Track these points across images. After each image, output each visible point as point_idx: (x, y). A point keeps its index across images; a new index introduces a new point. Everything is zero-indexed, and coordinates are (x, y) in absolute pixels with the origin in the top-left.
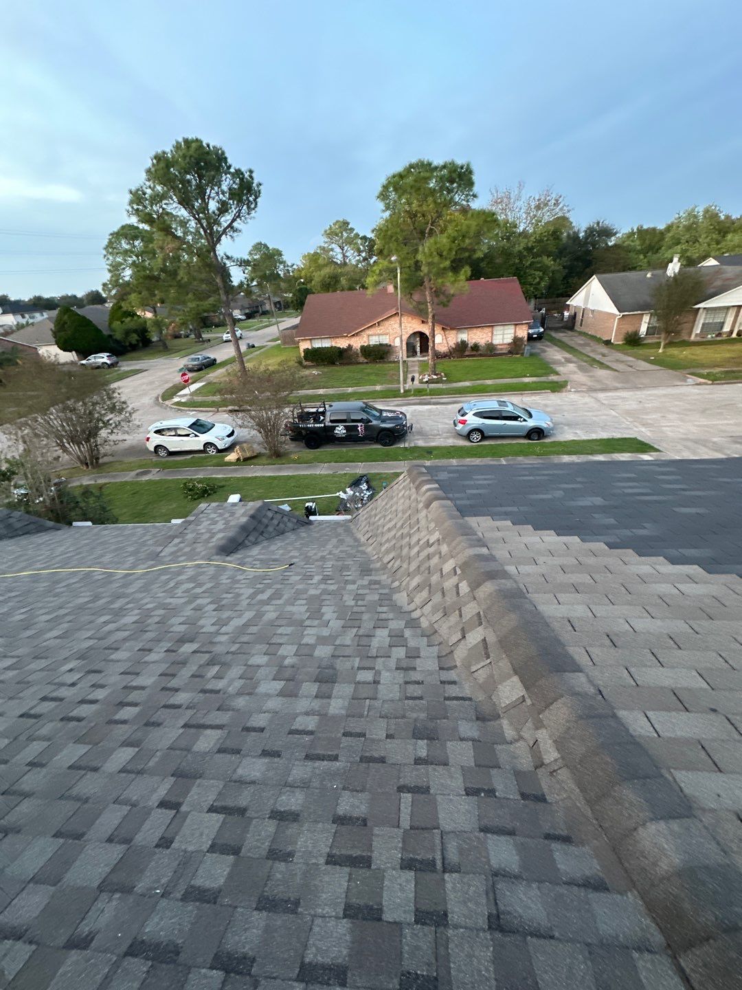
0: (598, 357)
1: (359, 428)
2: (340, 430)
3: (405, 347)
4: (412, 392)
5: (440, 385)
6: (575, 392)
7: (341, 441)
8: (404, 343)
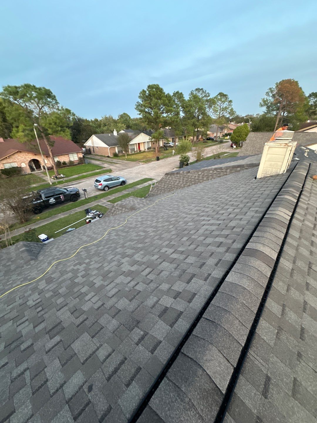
0: (111, 161)
1: (61, 197)
2: (52, 200)
3: (28, 167)
4: (57, 183)
5: (65, 179)
6: (117, 171)
7: (53, 205)
8: (27, 165)
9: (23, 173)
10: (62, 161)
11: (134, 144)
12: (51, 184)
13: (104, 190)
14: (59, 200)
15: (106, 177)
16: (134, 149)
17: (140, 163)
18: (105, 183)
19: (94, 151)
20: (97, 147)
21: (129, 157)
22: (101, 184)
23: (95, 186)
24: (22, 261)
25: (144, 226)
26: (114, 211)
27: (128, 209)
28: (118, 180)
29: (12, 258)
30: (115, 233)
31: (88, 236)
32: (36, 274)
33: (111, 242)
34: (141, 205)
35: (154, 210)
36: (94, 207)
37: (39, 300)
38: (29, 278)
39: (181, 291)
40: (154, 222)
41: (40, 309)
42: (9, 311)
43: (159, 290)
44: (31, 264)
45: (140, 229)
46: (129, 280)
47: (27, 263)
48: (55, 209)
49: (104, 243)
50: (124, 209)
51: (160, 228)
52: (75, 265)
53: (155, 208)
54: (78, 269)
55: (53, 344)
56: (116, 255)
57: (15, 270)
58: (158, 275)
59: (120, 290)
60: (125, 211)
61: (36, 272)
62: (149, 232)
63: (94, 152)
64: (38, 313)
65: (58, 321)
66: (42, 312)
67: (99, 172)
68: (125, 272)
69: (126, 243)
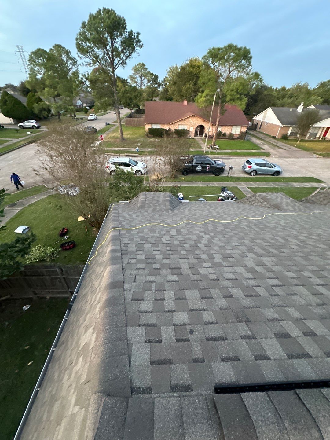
0: (275, 144)
1: (208, 167)
2: (199, 168)
3: (194, 132)
4: (209, 153)
5: (218, 151)
6: (275, 157)
7: (198, 172)
8: (194, 130)
9: (188, 136)
10: (223, 132)
11: (320, 127)
12: (204, 152)
13: (250, 174)
14: (205, 169)
15: (260, 160)
16: (317, 134)
17: (315, 155)
18: (256, 167)
19: (261, 127)
20: (267, 123)
21: (302, 143)
22: (250, 167)
23: (243, 166)
24: (164, 207)
25: (286, 233)
26: (253, 200)
27: (270, 205)
28: (273, 168)
29: (159, 202)
30: (247, 223)
31: (218, 213)
32: (171, 221)
33: (239, 230)
34: (290, 208)
35: (308, 220)
36: (231, 187)
37: (169, 242)
38: (166, 222)
39: (318, 334)
40: (303, 235)
41: (169, 248)
42: (150, 237)
43: (285, 311)
44: (169, 212)
45: (280, 233)
46: (250, 277)
47: (167, 210)
48: (197, 176)
49: (232, 226)
50: (265, 203)
51: (308, 246)
52: (201, 232)
53: (310, 220)
54: (203, 237)
55: (172, 280)
56: (242, 244)
57: (158, 211)
58: (288, 295)
59: (237, 279)
60: (265, 205)
61: (171, 220)
62: (290, 243)
63: (260, 129)
64: (167, 250)
65: (179, 266)
66: (170, 252)
67: (255, 153)
68: (247, 266)
69: (256, 239)
